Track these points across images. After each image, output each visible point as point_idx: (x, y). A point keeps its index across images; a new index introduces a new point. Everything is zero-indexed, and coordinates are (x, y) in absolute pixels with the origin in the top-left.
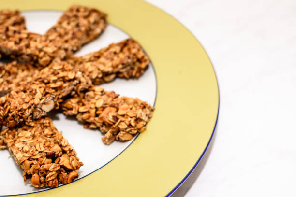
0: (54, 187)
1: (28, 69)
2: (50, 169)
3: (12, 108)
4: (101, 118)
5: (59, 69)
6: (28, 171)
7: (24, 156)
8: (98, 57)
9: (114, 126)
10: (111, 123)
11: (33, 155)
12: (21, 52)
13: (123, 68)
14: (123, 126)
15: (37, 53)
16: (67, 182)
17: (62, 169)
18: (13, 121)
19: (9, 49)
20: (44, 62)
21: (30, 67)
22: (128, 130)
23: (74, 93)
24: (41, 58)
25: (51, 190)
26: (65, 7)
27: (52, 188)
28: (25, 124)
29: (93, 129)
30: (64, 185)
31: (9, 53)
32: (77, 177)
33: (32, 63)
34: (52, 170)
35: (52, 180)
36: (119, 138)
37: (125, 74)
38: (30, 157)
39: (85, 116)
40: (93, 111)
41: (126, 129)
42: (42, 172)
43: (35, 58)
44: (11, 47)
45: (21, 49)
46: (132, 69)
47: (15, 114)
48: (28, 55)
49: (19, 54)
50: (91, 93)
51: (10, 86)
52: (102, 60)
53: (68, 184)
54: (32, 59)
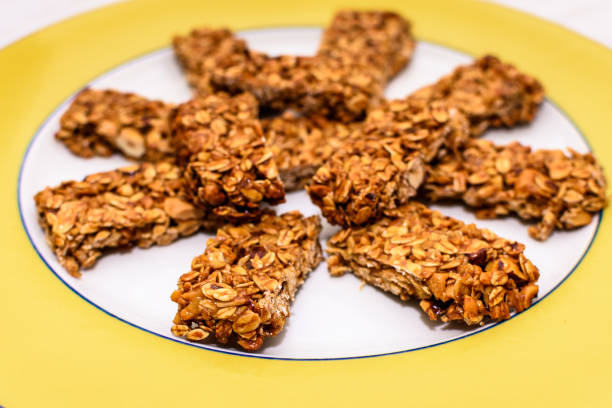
0: (503, 320)
1: (317, 125)
2: (493, 282)
3: (356, 182)
4: (524, 189)
5: (405, 111)
6: (444, 294)
7: (424, 267)
8: (446, 92)
9: (555, 200)
10: (548, 195)
11: (445, 263)
12: (301, 91)
13: (503, 106)
14: (573, 197)
15: (339, 88)
16: (523, 306)
17: (512, 281)
18: (366, 208)
19: (272, 90)
20: (357, 104)
21: (322, 121)
22: (585, 203)
23: (443, 152)
24: (349, 98)
25: (499, 326)
26: (326, 18)
27: (499, 323)
28: (384, 216)
29: (500, 217)
30: (518, 313)
31: (270, 97)
32: (536, 296)
33: (325, 111)
34: (497, 284)
35: (499, 305)
36: (564, 224)
37: (506, 119)
38: (438, 267)
39: (482, 192)
40: (498, 180)
41: (580, 203)
42: (477, 289)
43: (334, 100)
44: (277, 84)
45: (299, 86)
46: (519, 107)
47: (373, 192)
48: (317, 96)
49: (294, 96)
50: (471, 151)
51: (301, 157)
52: (458, 94)
53: (525, 310)
54: (326, 103)
